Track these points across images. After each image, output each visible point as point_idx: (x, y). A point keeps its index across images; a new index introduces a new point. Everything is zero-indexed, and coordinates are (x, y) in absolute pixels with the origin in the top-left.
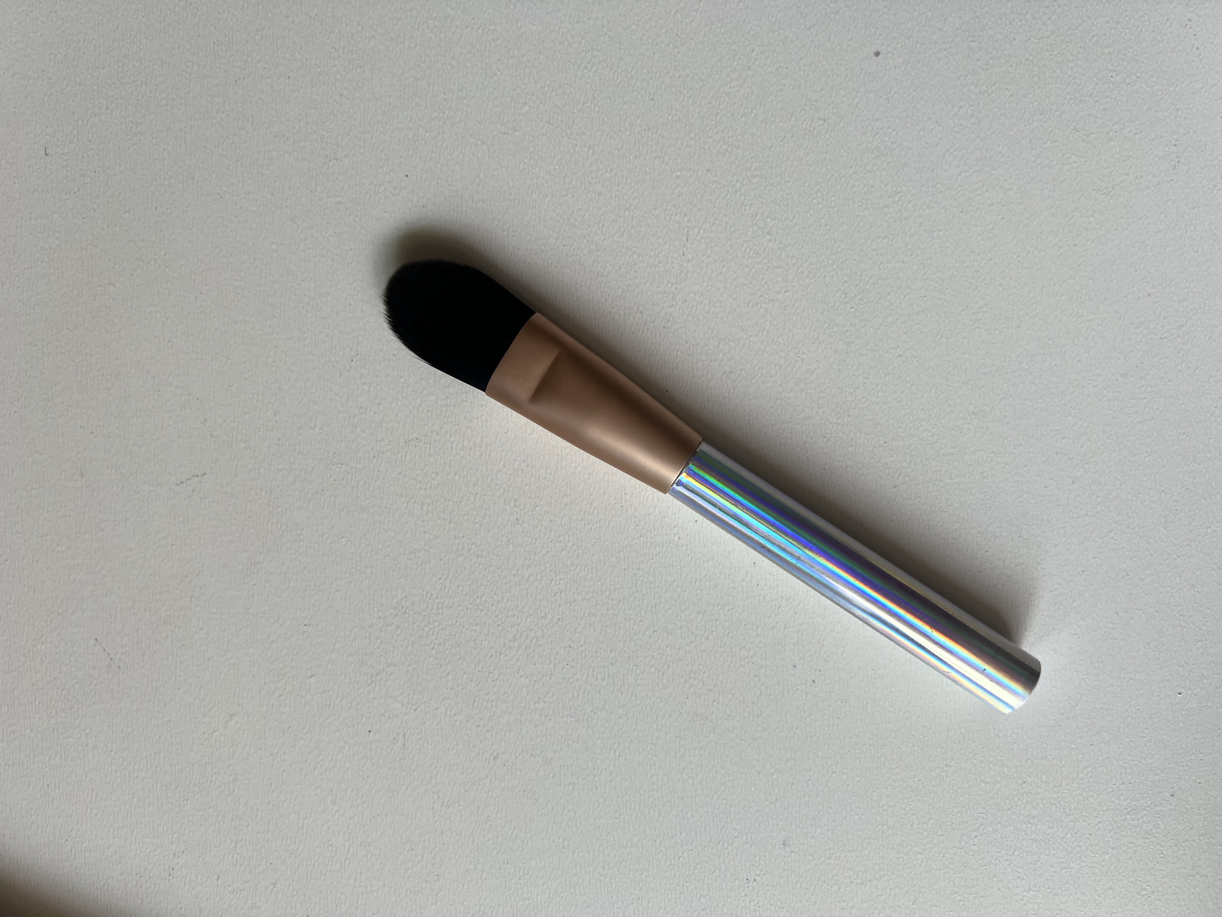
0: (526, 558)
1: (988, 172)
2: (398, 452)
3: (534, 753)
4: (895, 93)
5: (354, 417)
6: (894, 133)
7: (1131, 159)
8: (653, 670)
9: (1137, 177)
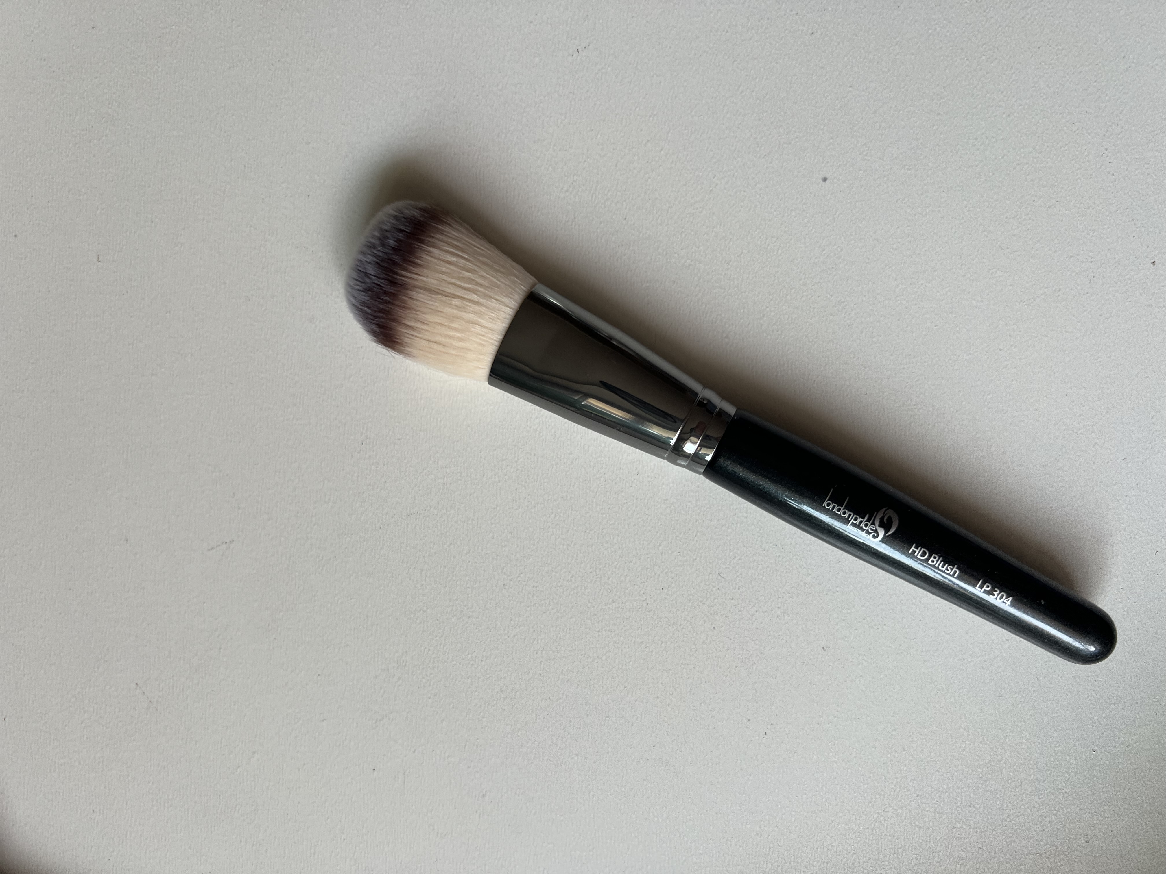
0: (511, 620)
1: (922, 284)
2: (401, 524)
3: (518, 792)
4: (841, 214)
5: (363, 493)
6: (839, 249)
7: (1051, 274)
8: (623, 721)
9: (1055, 291)
